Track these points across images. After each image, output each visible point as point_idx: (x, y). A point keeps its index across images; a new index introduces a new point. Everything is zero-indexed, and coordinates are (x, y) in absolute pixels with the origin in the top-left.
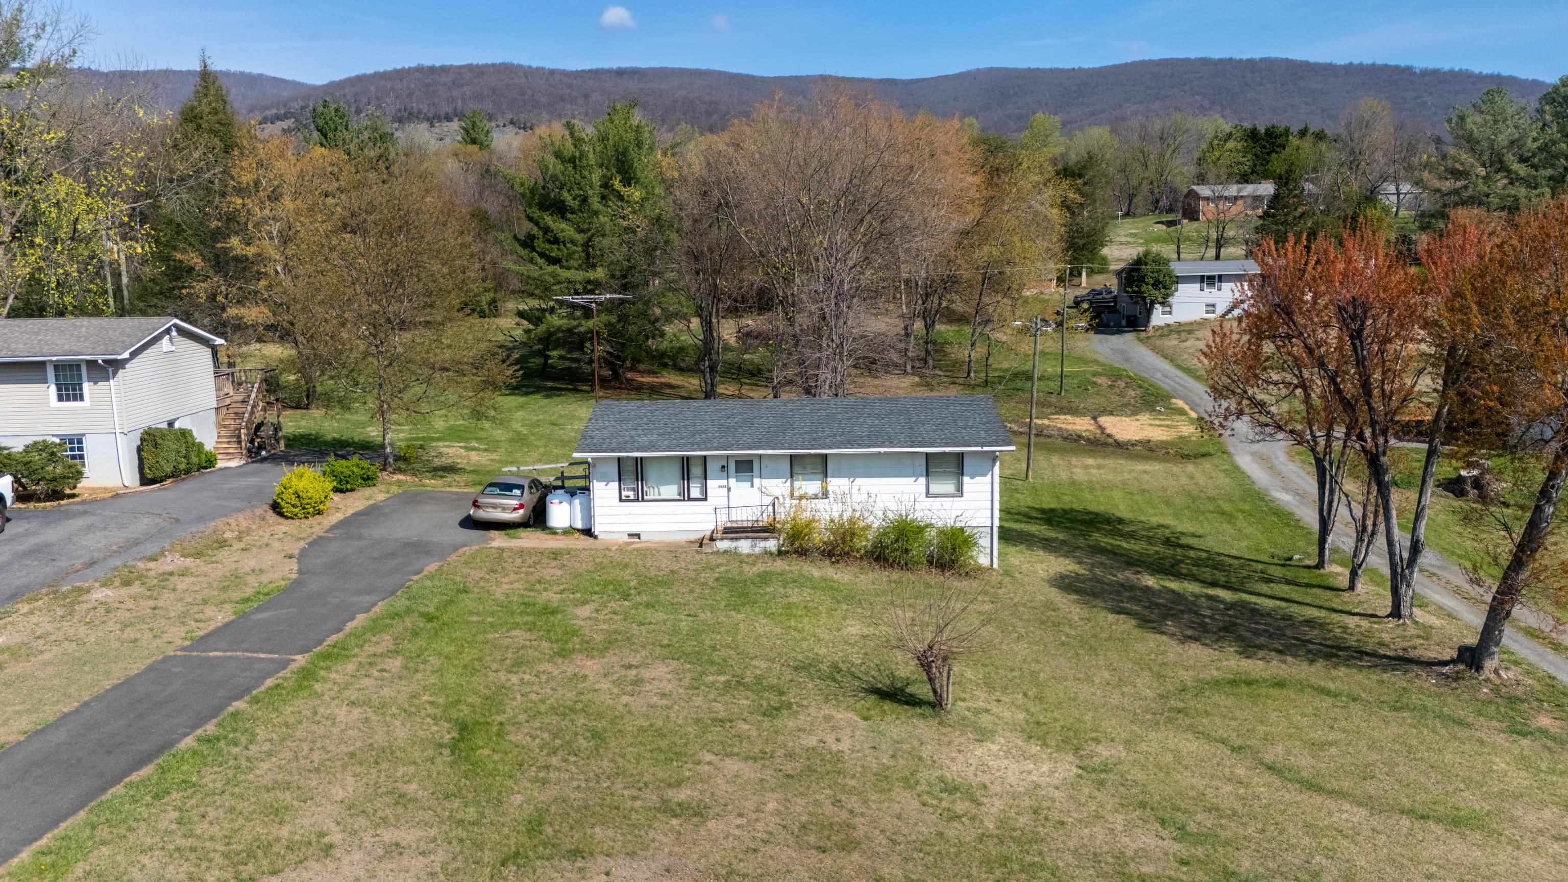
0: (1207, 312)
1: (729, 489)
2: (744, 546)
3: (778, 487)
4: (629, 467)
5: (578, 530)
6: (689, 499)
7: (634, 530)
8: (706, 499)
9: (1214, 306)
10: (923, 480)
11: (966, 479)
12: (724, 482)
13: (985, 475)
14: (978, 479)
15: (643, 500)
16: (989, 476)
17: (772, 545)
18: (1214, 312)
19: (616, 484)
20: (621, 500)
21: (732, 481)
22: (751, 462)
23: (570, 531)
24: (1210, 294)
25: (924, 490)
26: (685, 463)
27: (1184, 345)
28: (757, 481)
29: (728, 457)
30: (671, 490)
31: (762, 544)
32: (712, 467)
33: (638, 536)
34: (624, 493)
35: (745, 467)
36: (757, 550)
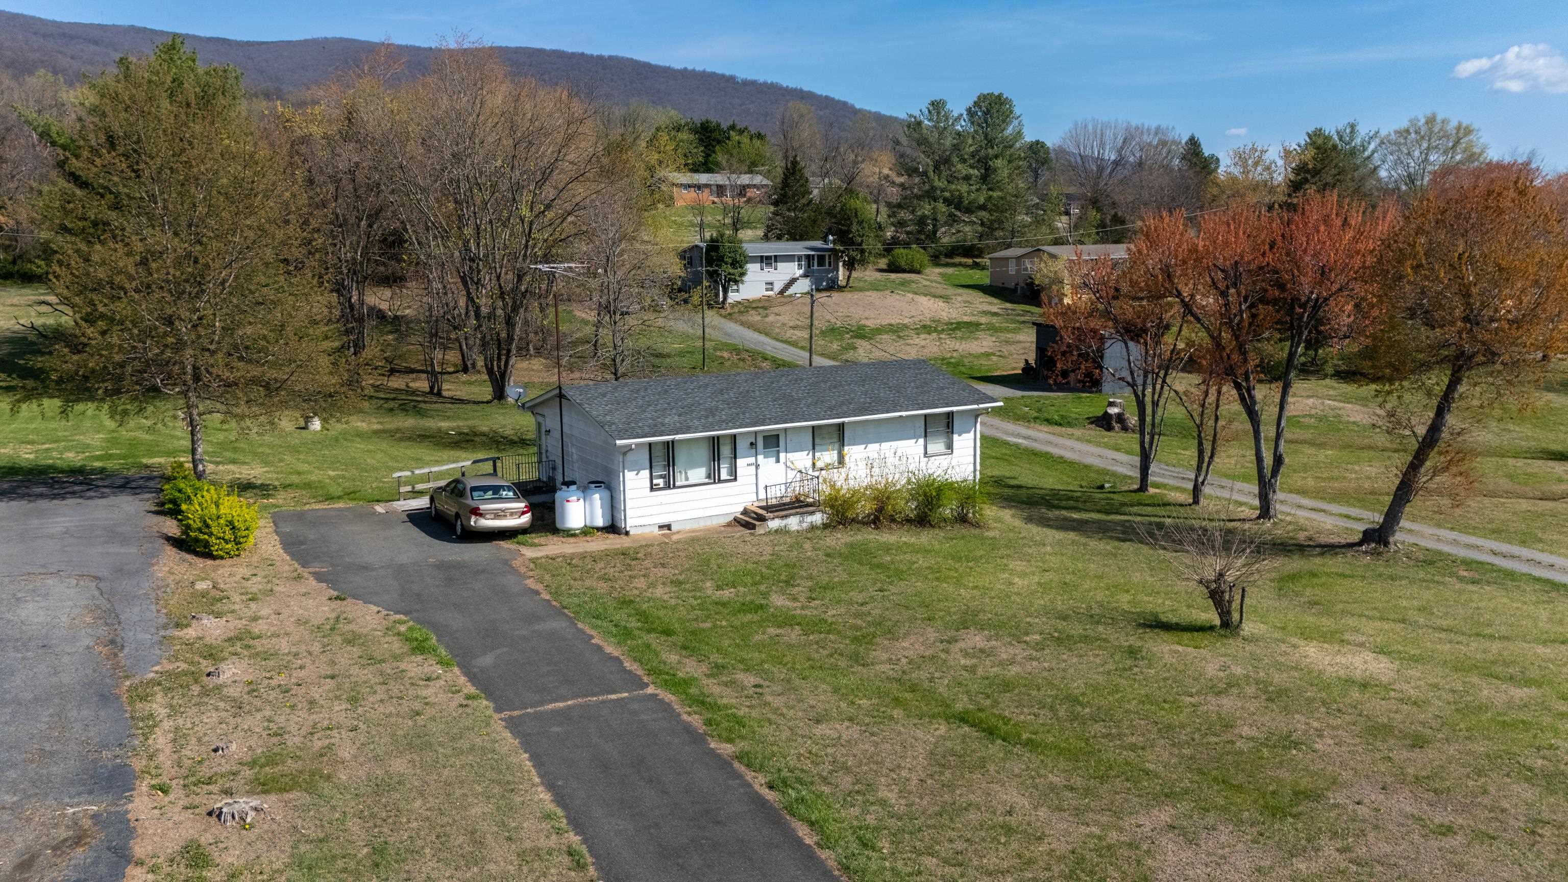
0: (767, 290)
1: (757, 466)
2: (794, 523)
3: (802, 459)
4: (659, 453)
5: (599, 529)
6: (720, 481)
7: (664, 520)
8: (735, 479)
9: (771, 284)
10: (921, 441)
11: (955, 437)
12: (752, 460)
13: (969, 432)
14: (964, 436)
15: (674, 487)
16: (972, 432)
17: (818, 518)
18: (772, 290)
19: (646, 473)
20: (652, 489)
21: (760, 458)
22: (778, 436)
23: (588, 531)
24: (769, 274)
25: (922, 451)
26: (715, 444)
27: (767, 320)
28: (782, 456)
29: (756, 433)
30: (698, 474)
31: (809, 519)
32: (742, 445)
33: (669, 527)
34: (655, 482)
35: (772, 443)
36: (805, 525)
